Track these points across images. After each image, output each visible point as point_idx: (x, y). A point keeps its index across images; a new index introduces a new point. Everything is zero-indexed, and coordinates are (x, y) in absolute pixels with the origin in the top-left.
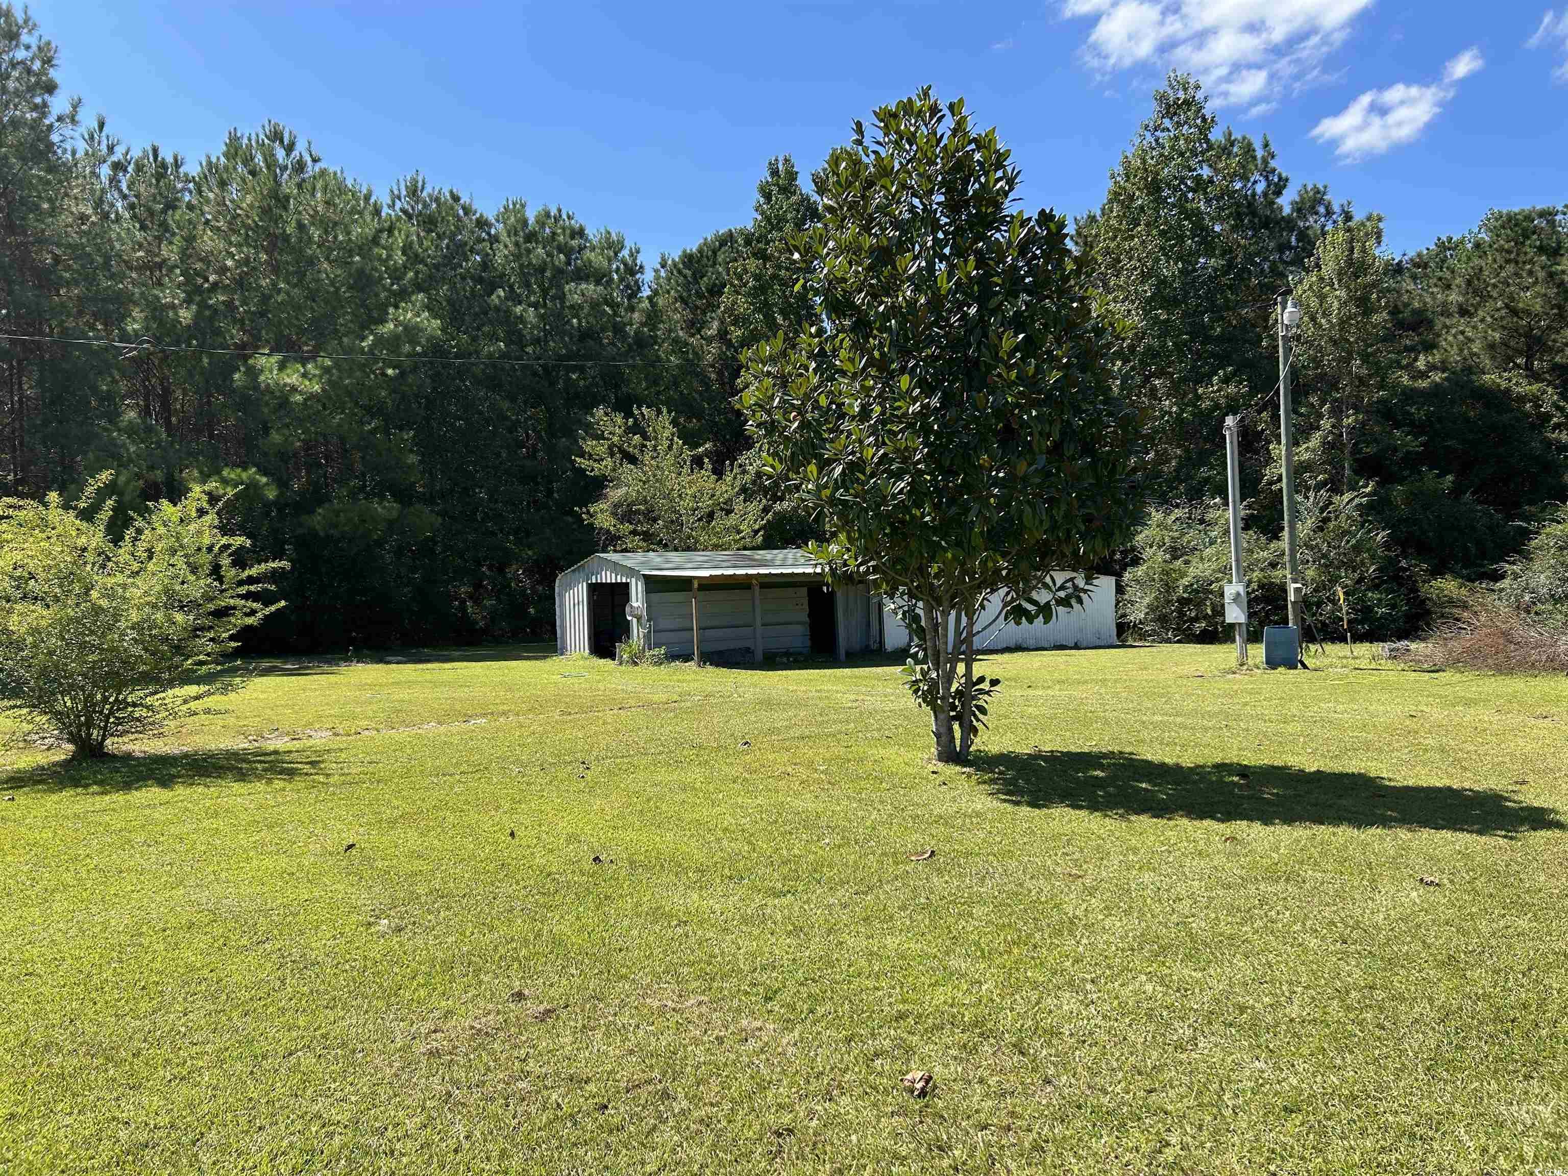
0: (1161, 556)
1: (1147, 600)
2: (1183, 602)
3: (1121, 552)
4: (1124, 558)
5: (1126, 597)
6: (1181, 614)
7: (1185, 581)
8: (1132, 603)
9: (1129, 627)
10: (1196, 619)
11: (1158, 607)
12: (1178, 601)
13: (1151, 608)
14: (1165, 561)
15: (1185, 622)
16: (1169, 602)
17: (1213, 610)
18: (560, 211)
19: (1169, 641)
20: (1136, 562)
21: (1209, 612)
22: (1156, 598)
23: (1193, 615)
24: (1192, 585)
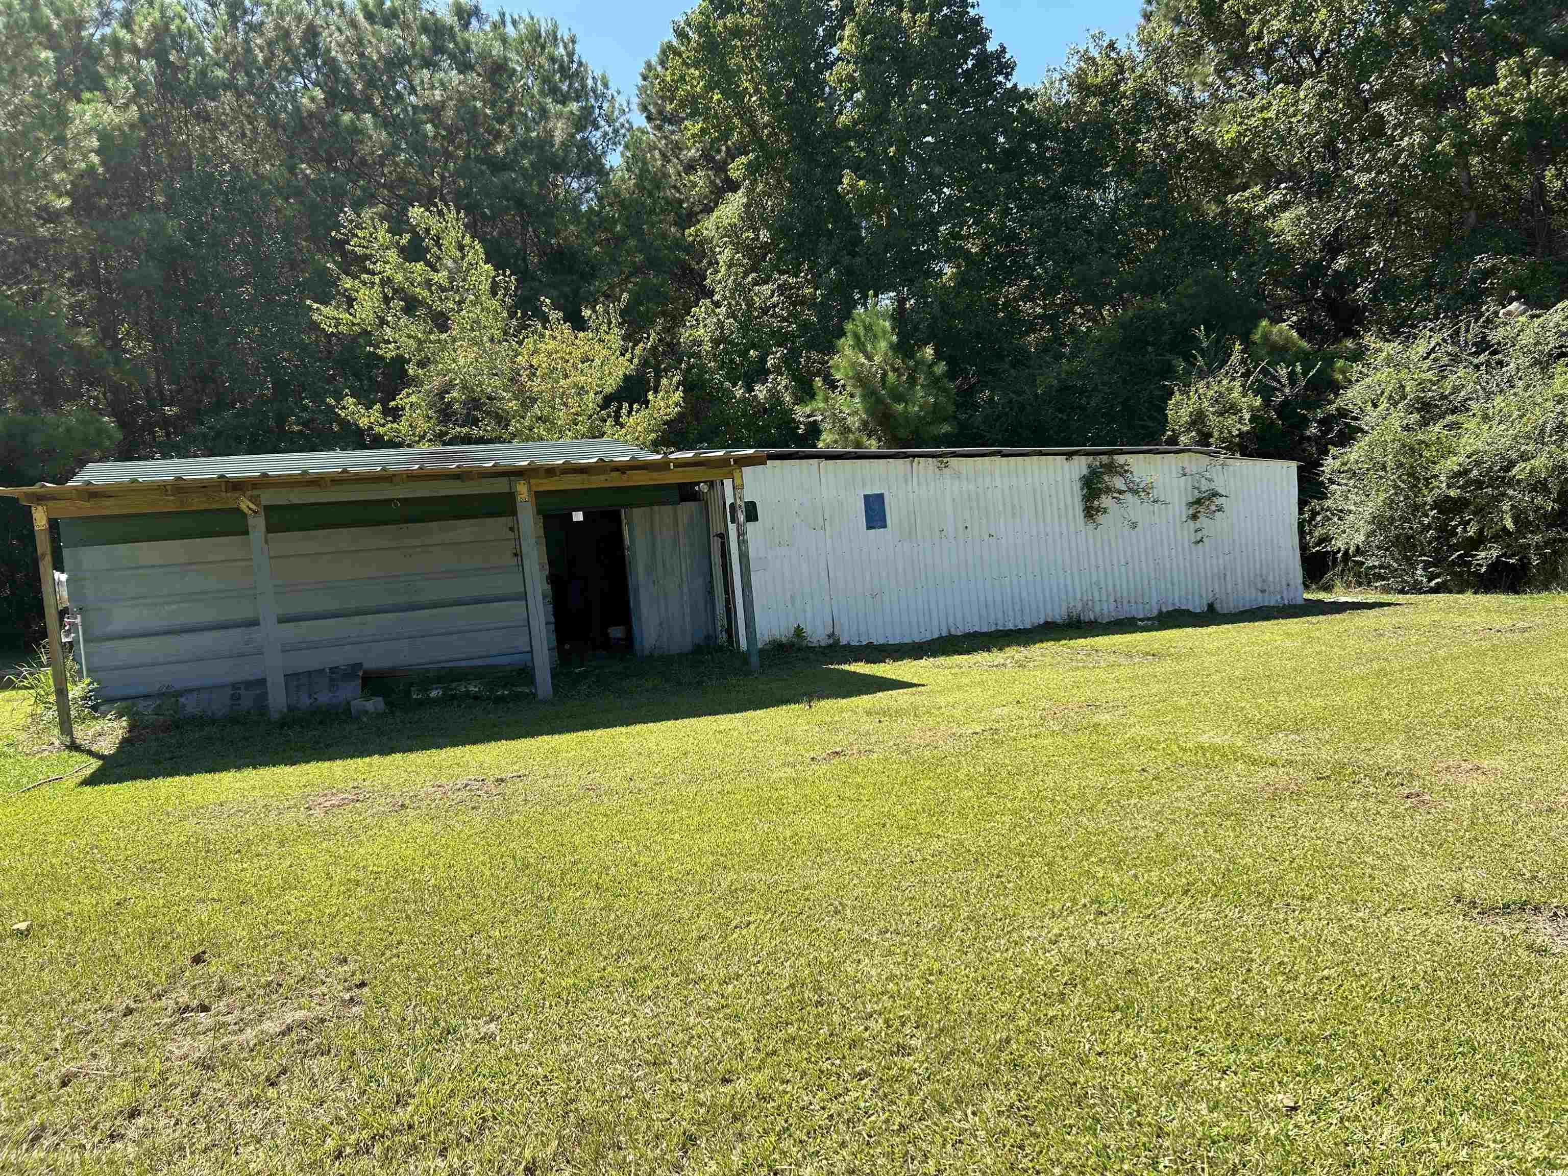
0: (1397, 419)
1: (1369, 509)
2: (1446, 506)
3: (1321, 422)
4: (1324, 433)
5: (1329, 503)
6: (1445, 532)
7: (1452, 464)
8: (1341, 513)
9: (1335, 560)
10: (1477, 542)
11: (1392, 519)
12: (1436, 505)
13: (1379, 522)
14: (1407, 428)
15: (1453, 548)
16: (1416, 508)
17: (1516, 519)
18: (502, 15)
19: (1417, 589)
20: (1347, 437)
21: (1509, 524)
22: (1390, 503)
23: (1471, 531)
24: (1466, 472)
